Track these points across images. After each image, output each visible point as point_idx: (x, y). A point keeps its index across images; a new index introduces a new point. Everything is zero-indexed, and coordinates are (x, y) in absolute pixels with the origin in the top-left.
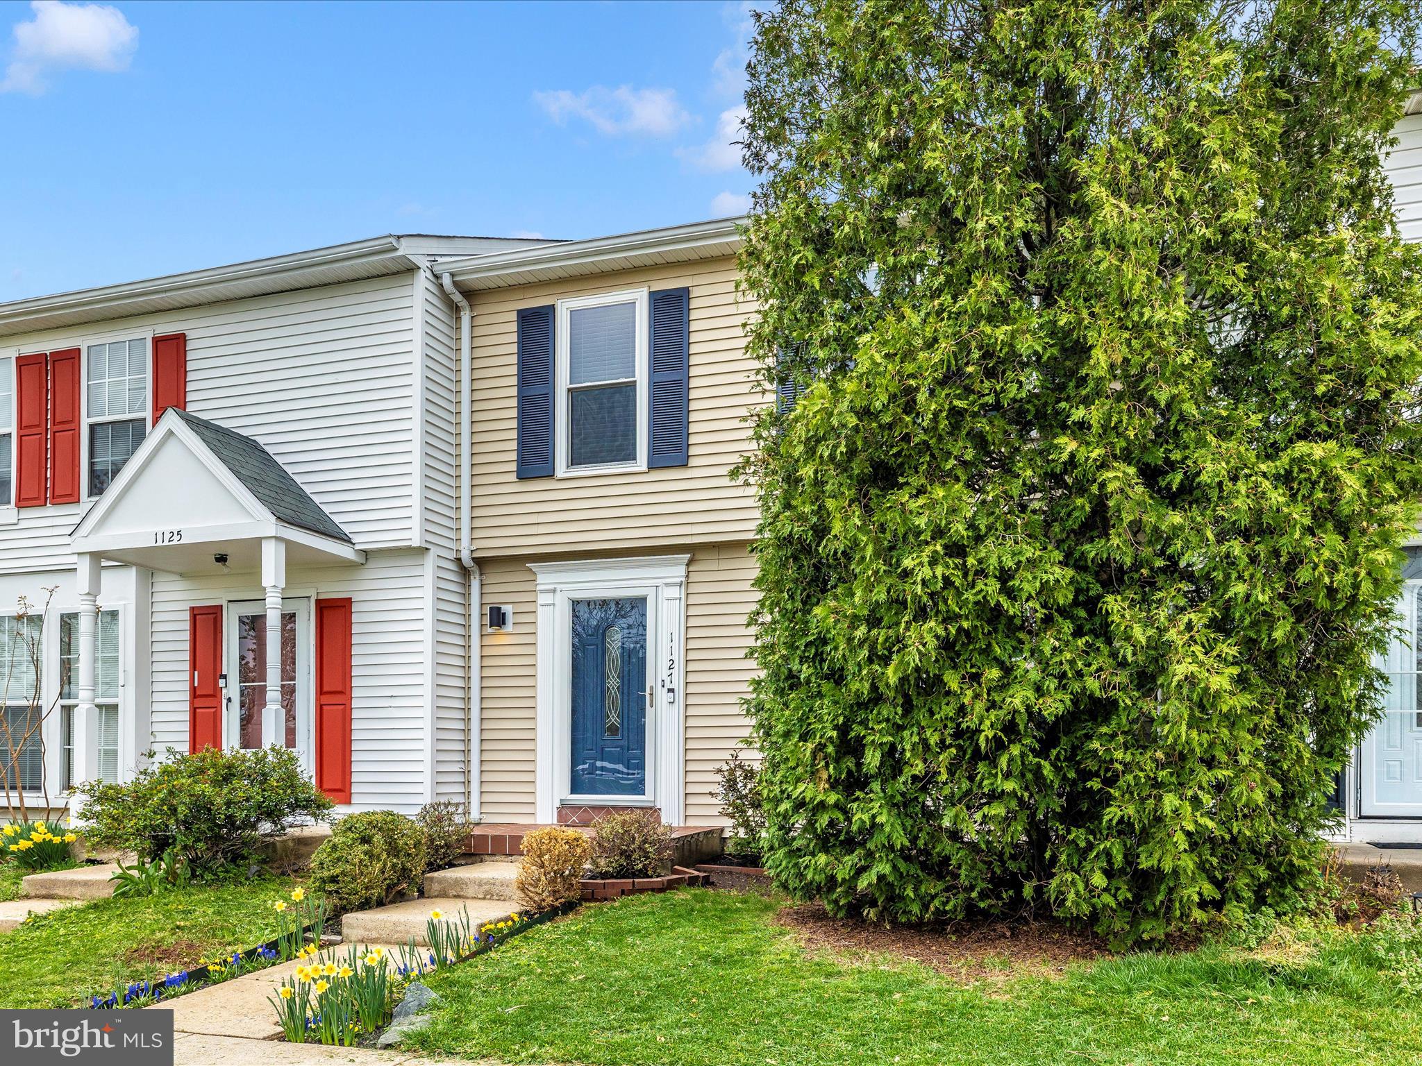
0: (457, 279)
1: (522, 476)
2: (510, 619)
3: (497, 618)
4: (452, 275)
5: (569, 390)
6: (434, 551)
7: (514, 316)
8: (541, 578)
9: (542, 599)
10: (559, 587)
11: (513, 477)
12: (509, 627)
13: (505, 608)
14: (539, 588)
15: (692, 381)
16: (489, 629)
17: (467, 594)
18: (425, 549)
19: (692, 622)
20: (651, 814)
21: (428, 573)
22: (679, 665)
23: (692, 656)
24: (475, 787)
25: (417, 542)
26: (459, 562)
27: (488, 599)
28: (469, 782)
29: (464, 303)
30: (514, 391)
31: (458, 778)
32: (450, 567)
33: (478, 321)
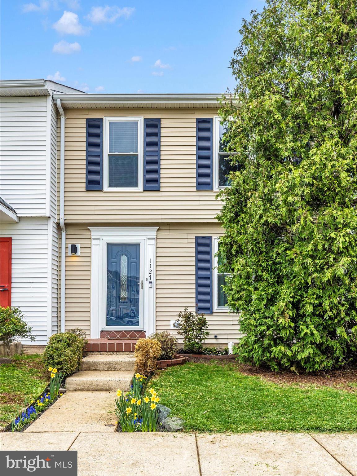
0: (62, 102)
1: (88, 190)
2: (79, 250)
3: (74, 249)
4: (61, 100)
5: (109, 155)
6: (52, 219)
7: (84, 121)
8: (93, 233)
9: (94, 242)
10: (101, 237)
11: (84, 189)
12: (78, 254)
13: (78, 246)
14: (92, 237)
15: (161, 156)
16: (69, 254)
17: (59, 238)
18: (50, 218)
19: (159, 254)
20: (142, 334)
21: (50, 229)
22: (154, 272)
23: (159, 268)
24: (63, 323)
25: (48, 215)
26: (58, 224)
27: (69, 241)
28: (60, 321)
29: (63, 113)
30: (84, 153)
31: (56, 319)
32: (55, 226)
33: (68, 121)
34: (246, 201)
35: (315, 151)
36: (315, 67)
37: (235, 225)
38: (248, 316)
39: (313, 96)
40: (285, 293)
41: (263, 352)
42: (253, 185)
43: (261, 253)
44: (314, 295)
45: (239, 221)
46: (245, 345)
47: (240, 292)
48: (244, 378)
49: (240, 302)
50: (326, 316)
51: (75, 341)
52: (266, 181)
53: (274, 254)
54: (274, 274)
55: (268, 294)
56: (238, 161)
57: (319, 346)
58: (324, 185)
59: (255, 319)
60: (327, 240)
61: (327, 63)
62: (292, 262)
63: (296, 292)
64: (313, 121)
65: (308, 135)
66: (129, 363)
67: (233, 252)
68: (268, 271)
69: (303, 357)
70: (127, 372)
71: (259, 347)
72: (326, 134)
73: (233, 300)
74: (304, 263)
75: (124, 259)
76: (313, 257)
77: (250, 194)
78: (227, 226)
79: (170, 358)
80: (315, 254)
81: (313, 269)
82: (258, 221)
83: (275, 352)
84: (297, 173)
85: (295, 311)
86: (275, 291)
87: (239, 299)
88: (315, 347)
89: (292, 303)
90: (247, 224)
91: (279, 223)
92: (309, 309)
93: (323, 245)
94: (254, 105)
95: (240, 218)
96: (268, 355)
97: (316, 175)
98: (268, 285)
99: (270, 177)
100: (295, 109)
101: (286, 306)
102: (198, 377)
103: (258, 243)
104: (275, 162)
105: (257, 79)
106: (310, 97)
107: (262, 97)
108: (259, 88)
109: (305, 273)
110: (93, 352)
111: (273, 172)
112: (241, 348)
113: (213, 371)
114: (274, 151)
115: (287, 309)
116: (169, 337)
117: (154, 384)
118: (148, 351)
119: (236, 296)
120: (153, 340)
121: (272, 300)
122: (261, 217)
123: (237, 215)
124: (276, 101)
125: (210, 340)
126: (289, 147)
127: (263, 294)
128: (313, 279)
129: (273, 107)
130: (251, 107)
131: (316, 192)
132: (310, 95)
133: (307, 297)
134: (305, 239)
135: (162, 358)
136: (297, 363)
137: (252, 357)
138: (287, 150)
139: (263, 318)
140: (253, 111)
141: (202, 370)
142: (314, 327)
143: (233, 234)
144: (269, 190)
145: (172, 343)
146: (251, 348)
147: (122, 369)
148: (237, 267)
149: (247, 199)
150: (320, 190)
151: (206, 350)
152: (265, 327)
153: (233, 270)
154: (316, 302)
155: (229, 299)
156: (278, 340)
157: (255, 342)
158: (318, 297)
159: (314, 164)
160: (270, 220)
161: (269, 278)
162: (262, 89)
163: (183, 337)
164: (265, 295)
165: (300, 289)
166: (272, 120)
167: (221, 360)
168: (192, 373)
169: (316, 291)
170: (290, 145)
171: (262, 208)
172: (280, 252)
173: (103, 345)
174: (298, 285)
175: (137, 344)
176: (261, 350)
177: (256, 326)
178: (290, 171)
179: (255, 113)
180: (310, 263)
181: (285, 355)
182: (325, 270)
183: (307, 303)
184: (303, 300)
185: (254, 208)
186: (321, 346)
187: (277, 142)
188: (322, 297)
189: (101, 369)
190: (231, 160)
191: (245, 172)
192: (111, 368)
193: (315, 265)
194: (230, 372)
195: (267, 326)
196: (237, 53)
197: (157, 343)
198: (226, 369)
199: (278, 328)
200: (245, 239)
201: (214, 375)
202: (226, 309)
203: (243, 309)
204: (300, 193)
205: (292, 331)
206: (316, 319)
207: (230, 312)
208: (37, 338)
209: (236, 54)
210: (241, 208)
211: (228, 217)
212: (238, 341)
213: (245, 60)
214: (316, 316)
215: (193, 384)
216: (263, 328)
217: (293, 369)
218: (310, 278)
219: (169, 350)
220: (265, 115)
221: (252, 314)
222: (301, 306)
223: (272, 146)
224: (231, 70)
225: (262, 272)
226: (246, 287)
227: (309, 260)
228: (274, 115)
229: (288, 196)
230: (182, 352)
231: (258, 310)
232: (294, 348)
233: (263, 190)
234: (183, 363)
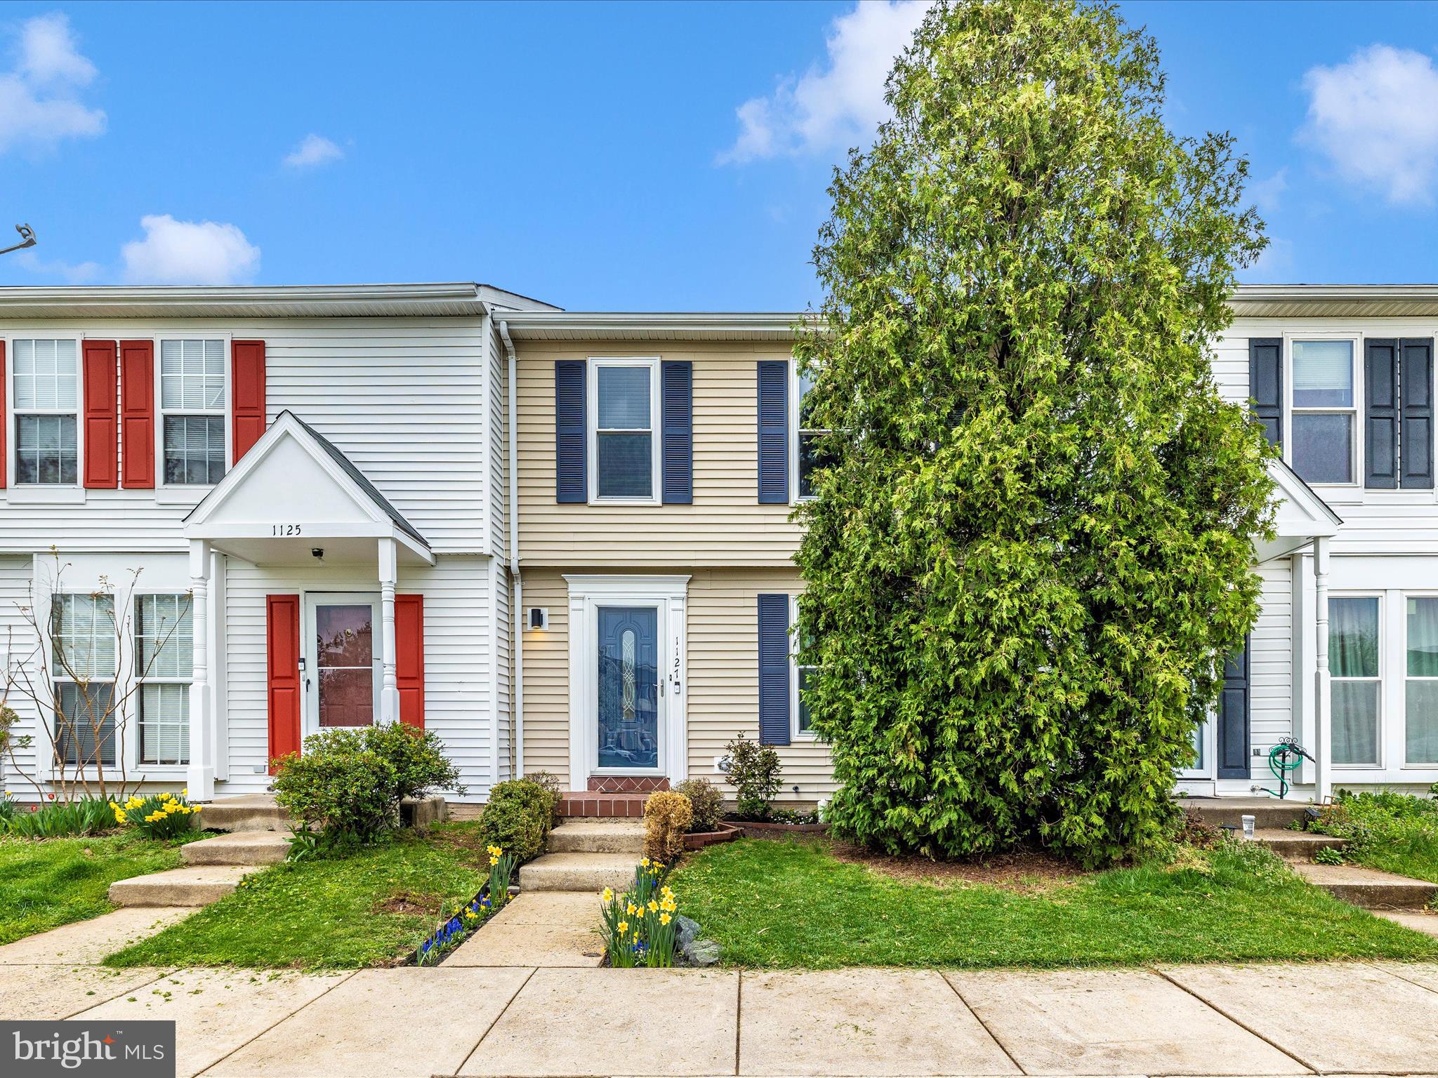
0: (511, 327)
1: (561, 501)
2: (546, 620)
3: (537, 618)
4: (508, 323)
5: (598, 432)
6: (496, 559)
7: (552, 366)
8: (571, 587)
9: (573, 604)
10: (587, 595)
11: (553, 501)
12: (546, 627)
13: (545, 611)
14: (571, 595)
15: (694, 436)
16: (529, 627)
17: (510, 597)
18: (491, 556)
19: (692, 629)
20: (662, 782)
21: (492, 577)
22: (683, 663)
23: (692, 656)
24: (520, 762)
25: (487, 551)
26: (508, 569)
27: (529, 602)
28: (514, 757)
29: (513, 349)
30: (553, 429)
31: (506, 754)
32: (502, 573)
33: (523, 365)
34: (841, 526)
35: (961, 431)
36: (963, 264)
37: (825, 573)
38: (845, 750)
39: (959, 322)
40: (909, 707)
41: (873, 817)
42: (855, 494)
43: (868, 628)
44: (959, 709)
45: (830, 566)
46: (841, 804)
47: (834, 702)
48: (838, 868)
49: (832, 723)
50: (980, 751)
51: (537, 796)
52: (877, 489)
53: (890, 631)
54: (891, 669)
55: (880, 707)
56: (826, 448)
57: (969, 807)
58: (977, 497)
59: (857, 755)
60: (982, 605)
61: (983, 257)
62: (920, 647)
63: (929, 703)
64: (959, 372)
65: (951, 400)
66: (637, 838)
67: (821, 627)
68: (881, 663)
69: (940, 827)
70: (633, 855)
71: (864, 808)
72: (983, 398)
73: (822, 718)
74: (942, 648)
75: (629, 639)
76: (958, 637)
77: (847, 514)
78: (810, 575)
79: (710, 829)
80: (961, 631)
81: (957, 660)
82: (863, 567)
83: (892, 818)
84: (928, 474)
85: (926, 739)
86: (893, 702)
87: (831, 716)
88: (961, 808)
89: (921, 725)
90: (844, 571)
91: (899, 570)
92: (951, 736)
93: (975, 614)
94: (855, 338)
95: (832, 560)
96: (881, 824)
97: (962, 477)
98: (882, 691)
99: (882, 480)
100: (927, 347)
101: (910, 729)
102: (756, 866)
103: (863, 609)
104: (894, 451)
105: (860, 286)
106: (954, 324)
107: (867, 323)
108: (862, 305)
109: (944, 668)
110: (572, 817)
111: (888, 471)
112: (834, 811)
113: (786, 854)
114: (890, 430)
115: (912, 736)
116: (708, 790)
117: (679, 879)
118: (667, 815)
119: (825, 711)
120: (677, 795)
121: (887, 718)
122: (867, 558)
123: (827, 553)
124: (891, 331)
125: (785, 795)
126: (915, 422)
127: (871, 707)
128: (957, 678)
129: (886, 343)
130: (848, 343)
131: (963, 510)
132: (954, 321)
133: (947, 714)
134: (943, 602)
135: (696, 828)
136: (931, 839)
137: (854, 829)
138: (912, 427)
139: (871, 754)
140: (852, 350)
141: (767, 852)
142: (958, 769)
143: (821, 591)
144: (881, 505)
145: (715, 799)
146: (850, 811)
147: (624, 850)
148: (827, 655)
149: (844, 522)
150: (969, 507)
151: (777, 814)
152: (875, 771)
153: (820, 660)
154: (964, 722)
155: (814, 716)
156: (896, 797)
157: (859, 800)
158: (968, 714)
159: (961, 455)
160: (882, 564)
161: (883, 677)
162: (868, 306)
163: (736, 789)
164: (874, 710)
165: (936, 698)
166: (886, 368)
167: (804, 832)
168: (747, 858)
169: (963, 701)
170: (918, 418)
171: (869, 540)
172: (901, 627)
173: (590, 804)
174: (933, 691)
175: (648, 802)
176: (868, 814)
177: (859, 769)
178: (917, 470)
179: (856, 354)
180: (951, 649)
181: (909, 824)
182: (979, 663)
183: (947, 725)
184: (942, 720)
185: (855, 541)
186: (974, 806)
187: (896, 412)
188: (974, 714)
189: (586, 849)
190: (816, 447)
191: (840, 469)
192: (604, 847)
193: (960, 653)
194: (816, 857)
195: (879, 770)
196: (824, 233)
197: (685, 801)
198: (809, 850)
199: (899, 772)
200: (841, 602)
201: (786, 861)
202: (810, 736)
203: (838, 737)
204: (935, 512)
205: (921, 778)
206: (964, 756)
207: (815, 742)
208: (469, 790)
209: (823, 237)
210: (835, 539)
211: (812, 558)
212: (830, 797)
213: (837, 248)
214: (965, 749)
215: (747, 878)
216: (871, 772)
217: (924, 850)
218: (952, 677)
219: (707, 814)
220: (873, 357)
221: (853, 746)
222: (938, 730)
223: (886, 419)
224: (815, 269)
225: (871, 665)
226: (841, 693)
227: (950, 644)
228: (889, 359)
229: (913, 519)
230: (732, 817)
231: (863, 738)
232: (925, 811)
233: (871, 507)
234: (732, 838)
